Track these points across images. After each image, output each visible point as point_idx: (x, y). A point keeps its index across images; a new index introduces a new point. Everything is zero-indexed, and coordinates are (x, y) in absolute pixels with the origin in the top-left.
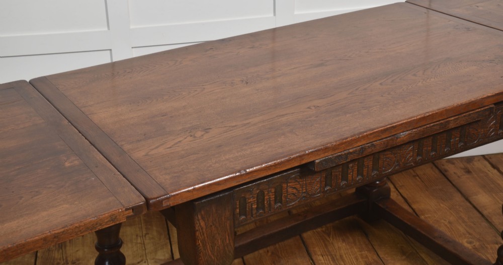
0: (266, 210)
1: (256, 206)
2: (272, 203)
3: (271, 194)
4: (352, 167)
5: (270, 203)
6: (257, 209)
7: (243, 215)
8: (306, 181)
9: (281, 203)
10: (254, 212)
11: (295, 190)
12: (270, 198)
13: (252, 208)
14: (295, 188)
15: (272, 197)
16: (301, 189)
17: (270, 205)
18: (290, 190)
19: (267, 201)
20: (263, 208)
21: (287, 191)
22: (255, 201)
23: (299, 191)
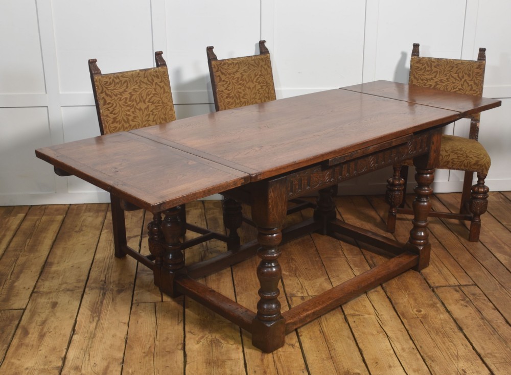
21: (313, 179)
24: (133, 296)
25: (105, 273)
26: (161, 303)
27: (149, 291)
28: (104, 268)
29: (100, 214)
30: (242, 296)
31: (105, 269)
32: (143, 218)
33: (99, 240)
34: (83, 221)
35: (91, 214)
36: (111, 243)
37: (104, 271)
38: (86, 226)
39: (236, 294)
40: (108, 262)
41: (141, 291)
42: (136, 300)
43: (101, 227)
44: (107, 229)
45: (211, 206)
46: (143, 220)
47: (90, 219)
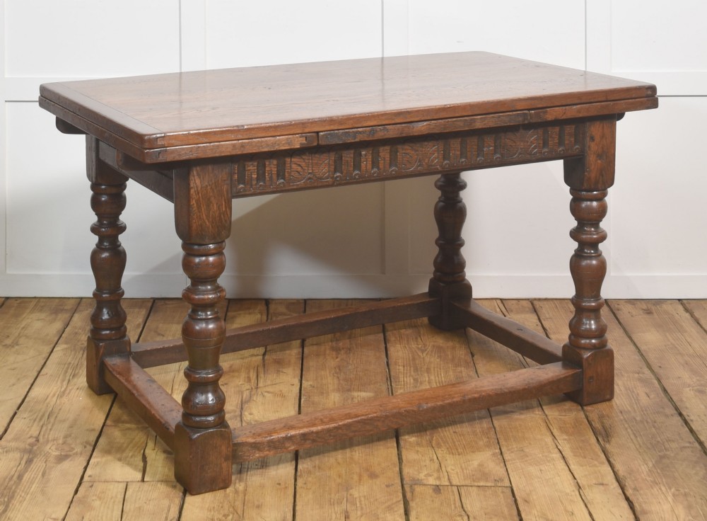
0: (268, 183)
1: (256, 176)
2: (275, 177)
3: (272, 166)
4: (366, 155)
5: (271, 176)
6: (258, 179)
7: (242, 184)
8: (312, 159)
9: (284, 179)
10: (254, 182)
11: (299, 168)
12: (271, 170)
13: (252, 177)
14: (299, 165)
15: (273, 169)
16: (306, 168)
17: (271, 178)
18: (294, 166)
19: (269, 174)
20: (264, 180)
21: (291, 166)
22: (254, 170)
23: (304, 170)
24: (86, 468)
25: (41, 423)
26: (140, 483)
27: (120, 460)
28: (41, 414)
29: (60, 316)
30: (310, 479)
31: (43, 416)
32: (142, 326)
33: (45, 363)
34: (23, 328)
35: (43, 315)
36: (68, 368)
37: (41, 419)
38: (27, 337)
39: (298, 473)
40: (52, 403)
41: (104, 459)
42: (90, 476)
43: (56, 339)
44: (66, 343)
45: (282, 309)
46: (141, 329)
47: (37, 325)
